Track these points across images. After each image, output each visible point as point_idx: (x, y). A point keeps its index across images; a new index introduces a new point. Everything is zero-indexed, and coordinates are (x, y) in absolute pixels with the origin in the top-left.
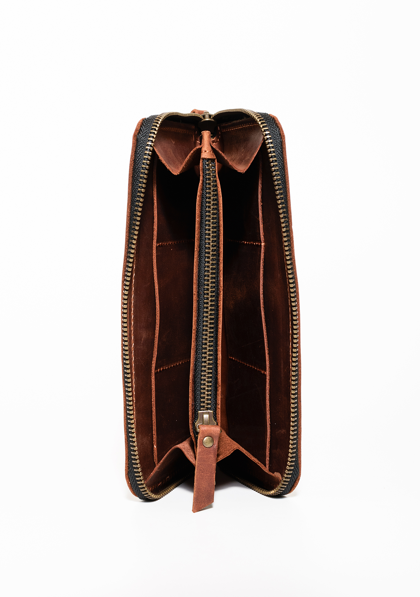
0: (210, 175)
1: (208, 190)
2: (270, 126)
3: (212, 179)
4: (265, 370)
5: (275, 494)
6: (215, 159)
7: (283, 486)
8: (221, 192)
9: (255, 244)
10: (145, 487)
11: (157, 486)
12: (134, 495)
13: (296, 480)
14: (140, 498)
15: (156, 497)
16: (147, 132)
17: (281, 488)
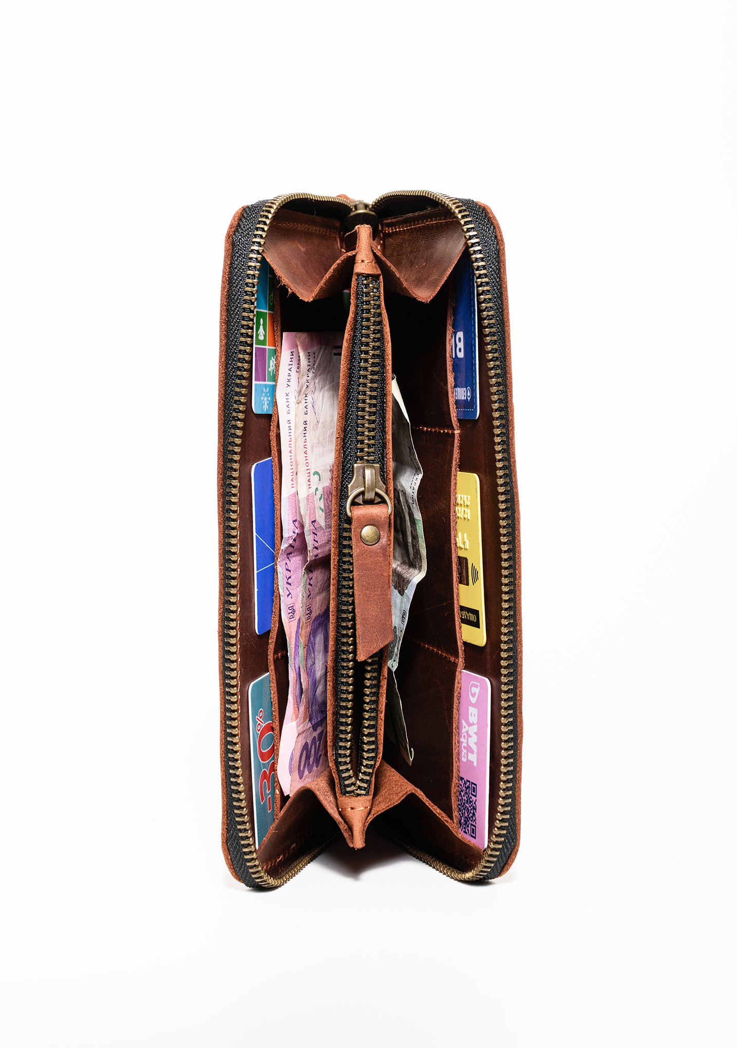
0: (370, 303)
1: (365, 330)
2: (477, 221)
3: (372, 310)
4: (457, 656)
5: (474, 878)
6: (380, 275)
7: (488, 865)
8: (389, 334)
9: (442, 431)
10: (258, 865)
11: (275, 862)
12: (236, 879)
13: (511, 854)
14: (247, 885)
15: (275, 883)
16: (250, 228)
17: (485, 867)
